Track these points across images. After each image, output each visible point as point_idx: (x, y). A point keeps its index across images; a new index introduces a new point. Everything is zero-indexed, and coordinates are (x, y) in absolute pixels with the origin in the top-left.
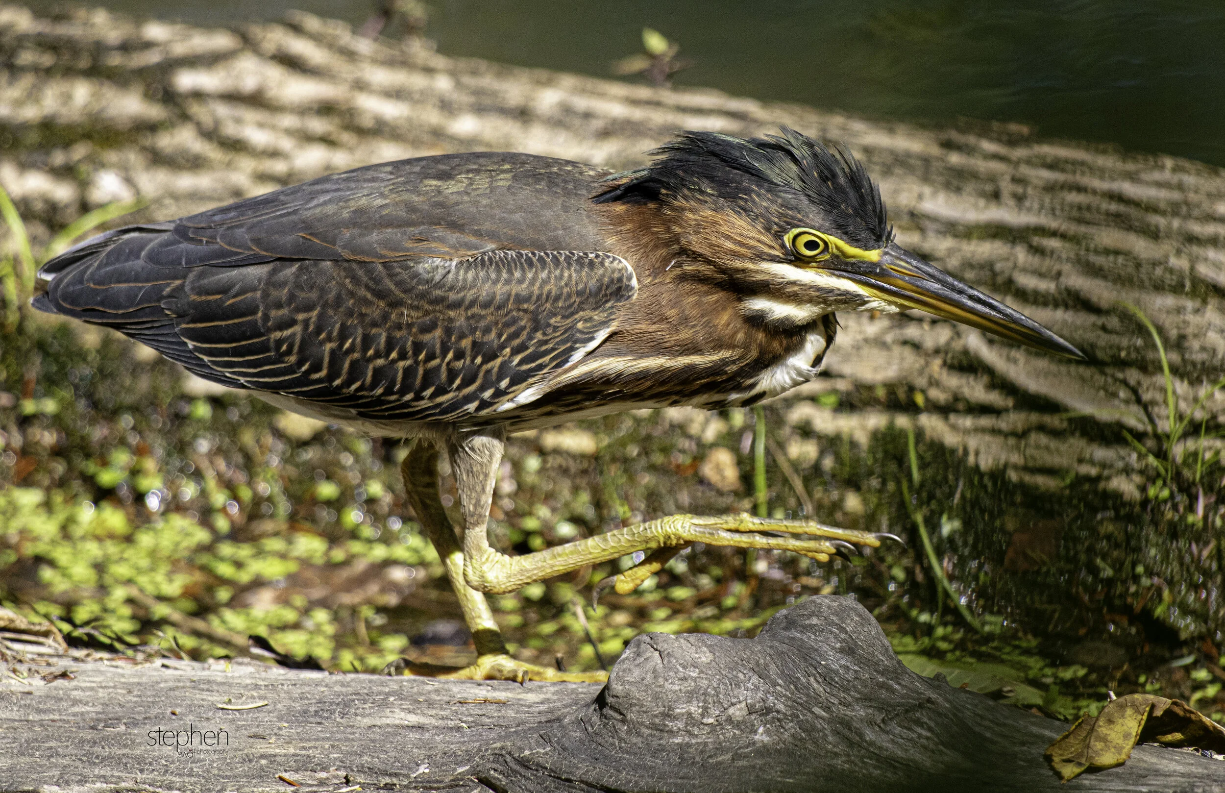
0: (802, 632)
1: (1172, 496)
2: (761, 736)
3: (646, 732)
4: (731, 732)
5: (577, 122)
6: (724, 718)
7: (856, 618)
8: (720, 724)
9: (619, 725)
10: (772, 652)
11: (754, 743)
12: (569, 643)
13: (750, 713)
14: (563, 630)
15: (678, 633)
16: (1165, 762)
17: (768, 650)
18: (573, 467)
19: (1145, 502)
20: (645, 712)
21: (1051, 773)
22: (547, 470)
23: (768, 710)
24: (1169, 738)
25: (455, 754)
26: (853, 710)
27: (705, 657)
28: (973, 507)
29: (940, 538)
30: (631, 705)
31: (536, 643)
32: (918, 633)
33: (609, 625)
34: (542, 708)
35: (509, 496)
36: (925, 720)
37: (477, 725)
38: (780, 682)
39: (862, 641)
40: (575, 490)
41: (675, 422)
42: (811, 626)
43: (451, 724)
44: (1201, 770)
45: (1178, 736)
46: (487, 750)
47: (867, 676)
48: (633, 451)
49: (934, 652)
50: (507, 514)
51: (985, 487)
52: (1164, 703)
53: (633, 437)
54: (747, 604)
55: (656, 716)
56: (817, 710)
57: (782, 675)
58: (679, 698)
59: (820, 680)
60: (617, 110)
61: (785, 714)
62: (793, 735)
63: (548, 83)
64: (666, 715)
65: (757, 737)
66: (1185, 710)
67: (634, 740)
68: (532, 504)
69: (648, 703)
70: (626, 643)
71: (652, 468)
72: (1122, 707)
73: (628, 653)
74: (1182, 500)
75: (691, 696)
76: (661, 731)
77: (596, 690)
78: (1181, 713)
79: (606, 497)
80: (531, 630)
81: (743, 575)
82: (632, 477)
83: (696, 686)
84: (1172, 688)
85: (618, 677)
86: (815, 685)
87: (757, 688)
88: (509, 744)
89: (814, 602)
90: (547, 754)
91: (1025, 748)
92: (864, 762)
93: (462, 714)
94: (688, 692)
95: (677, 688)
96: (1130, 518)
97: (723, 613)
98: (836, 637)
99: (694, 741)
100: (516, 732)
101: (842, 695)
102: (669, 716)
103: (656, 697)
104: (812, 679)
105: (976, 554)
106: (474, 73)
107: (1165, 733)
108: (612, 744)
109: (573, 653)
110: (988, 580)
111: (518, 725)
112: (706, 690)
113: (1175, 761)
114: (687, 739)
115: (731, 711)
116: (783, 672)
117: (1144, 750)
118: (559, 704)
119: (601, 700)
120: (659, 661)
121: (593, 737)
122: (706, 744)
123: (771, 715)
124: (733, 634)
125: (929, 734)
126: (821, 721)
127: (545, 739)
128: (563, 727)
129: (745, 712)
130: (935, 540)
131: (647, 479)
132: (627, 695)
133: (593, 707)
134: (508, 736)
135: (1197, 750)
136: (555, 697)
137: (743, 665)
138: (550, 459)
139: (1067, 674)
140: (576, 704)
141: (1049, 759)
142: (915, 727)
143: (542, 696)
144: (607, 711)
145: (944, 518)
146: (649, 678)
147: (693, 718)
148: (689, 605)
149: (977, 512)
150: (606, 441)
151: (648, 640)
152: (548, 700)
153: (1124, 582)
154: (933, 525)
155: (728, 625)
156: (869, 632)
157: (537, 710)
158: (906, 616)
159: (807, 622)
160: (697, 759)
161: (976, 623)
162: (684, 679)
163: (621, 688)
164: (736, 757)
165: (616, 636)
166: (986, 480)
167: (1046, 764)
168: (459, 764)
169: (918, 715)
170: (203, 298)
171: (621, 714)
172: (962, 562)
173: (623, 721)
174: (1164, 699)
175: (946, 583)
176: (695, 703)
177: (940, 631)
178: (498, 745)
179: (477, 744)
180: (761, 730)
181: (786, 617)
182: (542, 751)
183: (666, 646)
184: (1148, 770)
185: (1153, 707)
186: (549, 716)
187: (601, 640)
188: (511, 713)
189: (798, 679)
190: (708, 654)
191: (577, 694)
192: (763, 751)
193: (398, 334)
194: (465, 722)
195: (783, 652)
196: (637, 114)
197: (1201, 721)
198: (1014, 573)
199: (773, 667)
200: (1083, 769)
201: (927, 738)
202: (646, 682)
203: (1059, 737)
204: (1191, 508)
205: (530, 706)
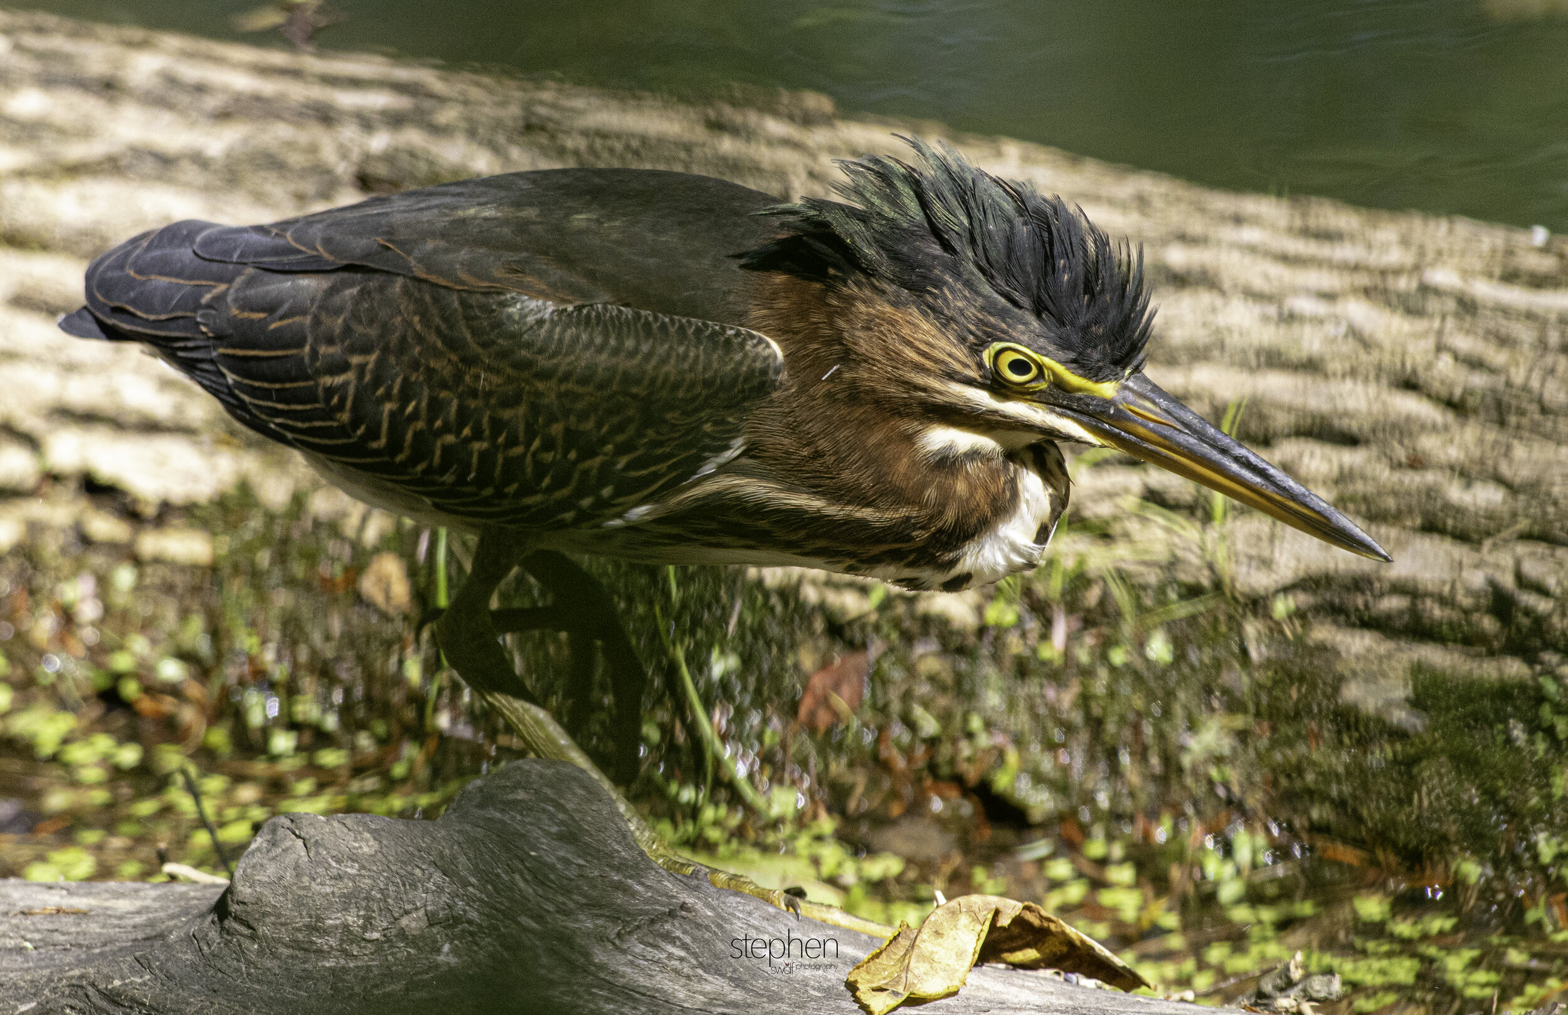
0: (502, 811)
1: (1020, 622)
2: (446, 956)
3: (284, 951)
4: (404, 951)
5: (184, 99)
6: (394, 932)
7: (580, 792)
8: (389, 940)
9: (246, 943)
10: (461, 839)
11: (437, 966)
12: (176, 827)
13: (431, 925)
14: (167, 811)
15: (329, 813)
16: (1014, 990)
17: (456, 836)
18: (180, 580)
19: (982, 631)
20: (282, 924)
21: (856, 1006)
22: (146, 587)
23: (456, 920)
24: (1019, 956)
25: (17, 987)
26: (577, 921)
27: (367, 847)
28: (755, 637)
29: (709, 680)
30: (265, 914)
31: (127, 828)
32: (679, 817)
33: (232, 803)
34: (138, 920)
35: (93, 624)
36: (678, 933)
37: (47, 944)
38: (473, 880)
39: (589, 823)
40: (184, 614)
41: (323, 518)
42: (516, 802)
43: (10, 943)
44: (1064, 1002)
45: (1031, 954)
46: (60, 980)
47: (596, 873)
48: (264, 558)
49: (700, 843)
50: (90, 649)
51: (772, 609)
52: (1011, 909)
53: (264, 539)
54: (423, 773)
55: (299, 930)
56: (525, 920)
57: (477, 871)
58: (331, 904)
59: (529, 877)
60: (242, 82)
61: (480, 926)
62: (491, 956)
63: (142, 45)
64: (312, 929)
65: (441, 958)
66: (1041, 917)
67: (269, 964)
68: (123, 634)
69: (288, 910)
70: (257, 828)
71: (290, 582)
72: (954, 913)
73: (259, 842)
74: (1033, 625)
75: (348, 901)
76: (306, 950)
77: (214, 896)
78: (1036, 922)
79: (225, 624)
80: (124, 811)
81: (418, 732)
82: (262, 595)
83: (356, 887)
84: (1020, 887)
85: (246, 877)
86: (522, 885)
87: (440, 890)
88: (91, 970)
89: (519, 768)
90: (145, 984)
91: (821, 972)
92: (591, 994)
93: (26, 929)
94: (344, 895)
95: (328, 890)
96: (962, 651)
97: (390, 785)
98: (552, 817)
99: (351, 965)
100: (101, 954)
101: (561, 899)
102: (317, 929)
103: (299, 903)
104: (517, 877)
105: (759, 702)
106: (39, 30)
107: (1012, 950)
108: (238, 970)
109: (181, 843)
110: (777, 739)
111: (105, 944)
112: (369, 893)
113: (1029, 988)
114: (342, 962)
115: (404, 922)
116: (476, 866)
117: (984, 974)
118: (162, 914)
119: (221, 908)
120: (303, 853)
121: (209, 960)
122: (369, 968)
123: (460, 927)
124: (404, 815)
125: (683, 954)
126: (530, 936)
127: (143, 963)
128: (168, 947)
129: (424, 924)
130: (702, 683)
131: (282, 599)
132: (258, 901)
133: (210, 919)
134: (90, 960)
135: (1058, 974)
136: (157, 905)
137: (421, 858)
138: (149, 570)
139: (877, 868)
140: (187, 914)
141: (852, 987)
142: (663, 944)
143: (138, 904)
144: (230, 923)
145: (715, 654)
146: (289, 876)
147: (351, 932)
148: (344, 773)
149: (761, 642)
150: (225, 544)
151: (288, 823)
152: (147, 909)
153: (954, 741)
154: (699, 664)
155: (397, 802)
156: (599, 812)
157: (131, 922)
158: (661, 793)
159: (511, 797)
160: (357, 989)
161: (759, 801)
162: (339, 877)
163: (249, 891)
164: (410, 987)
165: (241, 818)
166: (774, 600)
167: (849, 994)
168: (21, 999)
169: (667, 927)
170: (246, 315)
171: (249, 927)
172: (740, 715)
173: (253, 938)
174: (1013, 902)
175: (718, 744)
176: (354, 911)
177: (709, 814)
178: (76, 972)
179: (46, 972)
180: (446, 948)
181: (481, 789)
182: (139, 981)
183: (312, 832)
184: (990, 1002)
185: (997, 913)
186: (149, 932)
187: (222, 825)
188: (94, 928)
189: (498, 876)
190: (372, 843)
191: (189, 899)
192: (449, 977)
193: (472, 404)
194: (30, 941)
195: (476, 839)
196: (269, 87)
197: (1063, 933)
198: (812, 730)
199: (462, 859)
200: (900, 1000)
201: (681, 959)
202: (284, 882)
203: (864, 956)
204: (1045, 636)
205: (121, 918)
